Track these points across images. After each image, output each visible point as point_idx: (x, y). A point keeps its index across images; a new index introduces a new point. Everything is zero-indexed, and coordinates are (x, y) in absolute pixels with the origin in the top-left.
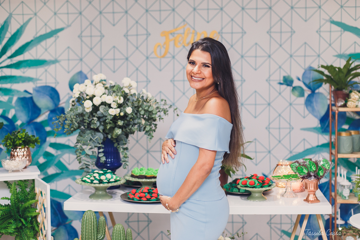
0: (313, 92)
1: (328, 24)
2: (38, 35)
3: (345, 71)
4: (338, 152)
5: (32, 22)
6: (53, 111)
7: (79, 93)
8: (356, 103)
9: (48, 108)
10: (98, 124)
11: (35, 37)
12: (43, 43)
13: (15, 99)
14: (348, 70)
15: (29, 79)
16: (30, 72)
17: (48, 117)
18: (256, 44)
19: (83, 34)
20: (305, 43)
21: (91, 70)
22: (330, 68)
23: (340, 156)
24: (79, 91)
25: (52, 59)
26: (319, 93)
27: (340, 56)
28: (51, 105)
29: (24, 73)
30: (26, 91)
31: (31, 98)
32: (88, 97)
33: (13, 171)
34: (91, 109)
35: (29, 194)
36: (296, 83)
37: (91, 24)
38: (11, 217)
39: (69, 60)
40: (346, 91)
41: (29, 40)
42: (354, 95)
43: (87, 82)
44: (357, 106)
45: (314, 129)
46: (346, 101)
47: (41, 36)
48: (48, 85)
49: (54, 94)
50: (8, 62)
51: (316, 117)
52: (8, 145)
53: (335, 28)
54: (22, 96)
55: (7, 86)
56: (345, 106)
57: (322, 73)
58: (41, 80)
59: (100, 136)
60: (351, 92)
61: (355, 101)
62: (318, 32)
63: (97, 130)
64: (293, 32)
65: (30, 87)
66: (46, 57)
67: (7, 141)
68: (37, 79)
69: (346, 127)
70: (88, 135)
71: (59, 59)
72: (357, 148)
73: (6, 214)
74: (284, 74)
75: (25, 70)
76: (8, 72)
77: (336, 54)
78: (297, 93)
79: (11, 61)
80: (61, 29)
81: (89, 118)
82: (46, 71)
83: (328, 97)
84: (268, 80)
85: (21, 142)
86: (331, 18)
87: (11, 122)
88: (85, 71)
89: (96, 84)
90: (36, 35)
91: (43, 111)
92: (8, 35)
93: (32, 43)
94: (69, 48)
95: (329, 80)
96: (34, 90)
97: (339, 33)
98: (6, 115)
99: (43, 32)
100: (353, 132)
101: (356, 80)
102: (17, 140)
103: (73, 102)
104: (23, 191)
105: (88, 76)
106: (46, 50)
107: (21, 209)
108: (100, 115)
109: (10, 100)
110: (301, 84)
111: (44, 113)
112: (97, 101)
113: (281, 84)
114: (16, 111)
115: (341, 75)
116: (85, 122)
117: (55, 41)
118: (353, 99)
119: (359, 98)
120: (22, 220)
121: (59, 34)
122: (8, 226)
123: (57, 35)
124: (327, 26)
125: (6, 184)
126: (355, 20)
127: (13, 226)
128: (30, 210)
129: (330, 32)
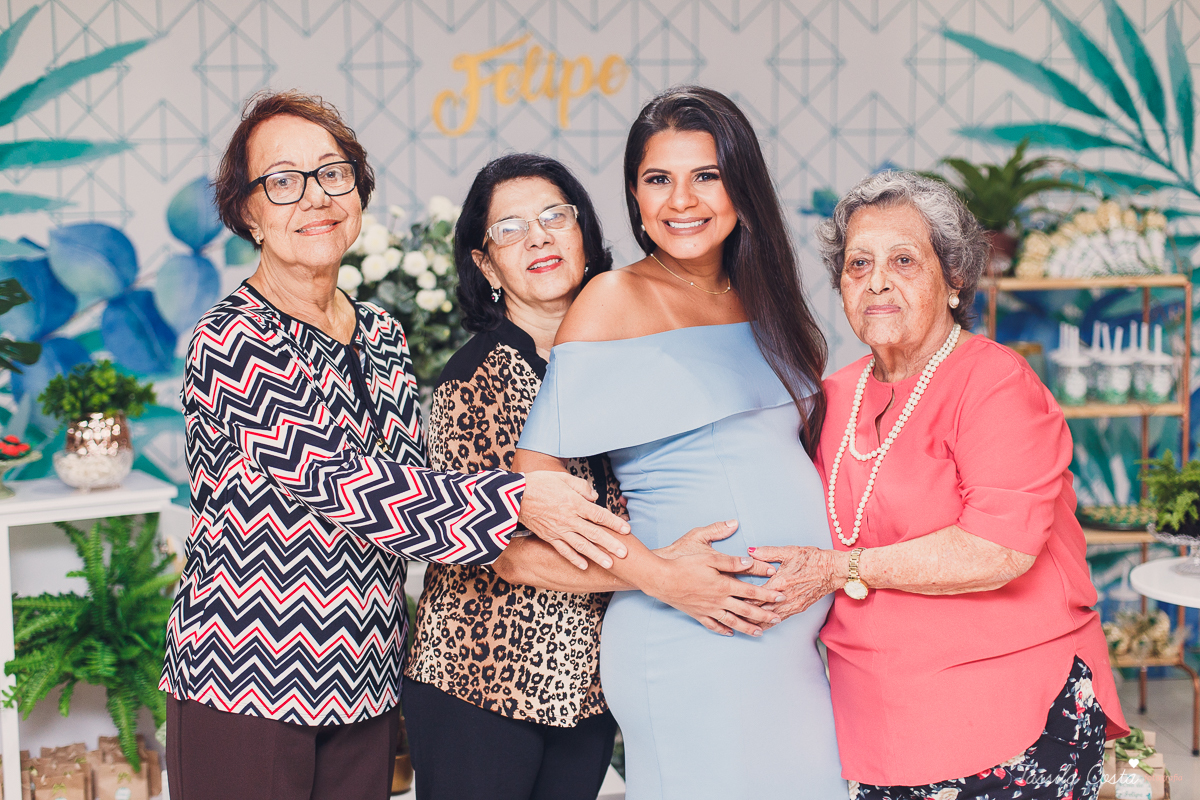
1: (937, 40)
2: (62, 62)
3: (1009, 176)
5: (40, 22)
6: (115, 303)
8: (1044, 266)
9: (99, 293)
11: (51, 69)
12: (79, 88)
15: (36, 203)
16: (36, 180)
17: (101, 320)
18: (736, 95)
19: (210, 61)
20: (874, 96)
22: (961, 165)
25: (110, 138)
27: (970, 132)
28: (109, 283)
29: (17, 182)
30: (25, 241)
31: (45, 263)
33: (95, 489)
35: (136, 558)
37: (233, 29)
38: (90, 630)
39: (164, 141)
40: (1011, 231)
41: (31, 78)
42: (1035, 245)
44: (1045, 275)
46: (1014, 261)
47: (71, 65)
48: (100, 219)
49: (117, 248)
52: (67, 407)
53: (956, 51)
54: (13, 256)
56: (1010, 273)
58: (74, 205)
60: (1026, 234)
61: (1037, 257)
62: (910, 62)
64: (839, 62)
65: (38, 227)
66: (89, 131)
67: (61, 398)
68: (62, 203)
71: (133, 138)
74: (813, 184)
75: (22, 173)
77: (956, 125)
80: (139, 45)
82: (91, 175)
85: (105, 398)
86: (943, 22)
90: (55, 60)
91: (83, 303)
93: (42, 86)
94: (162, 103)
96: (54, 235)
97: (966, 67)
99: (76, 53)
101: (1030, 202)
102: (92, 395)
106: (89, 109)
111: (86, 310)
112: (374, 270)
113: (805, 212)
115: (1000, 187)
117: (119, 81)
118: (1037, 254)
119: (1052, 251)
120: (137, 637)
121: (132, 60)
122: (90, 659)
123: (124, 63)
124: (935, 46)
125: (61, 532)
126: (1011, 29)
127: (109, 659)
128: (159, 606)
129: (943, 62)
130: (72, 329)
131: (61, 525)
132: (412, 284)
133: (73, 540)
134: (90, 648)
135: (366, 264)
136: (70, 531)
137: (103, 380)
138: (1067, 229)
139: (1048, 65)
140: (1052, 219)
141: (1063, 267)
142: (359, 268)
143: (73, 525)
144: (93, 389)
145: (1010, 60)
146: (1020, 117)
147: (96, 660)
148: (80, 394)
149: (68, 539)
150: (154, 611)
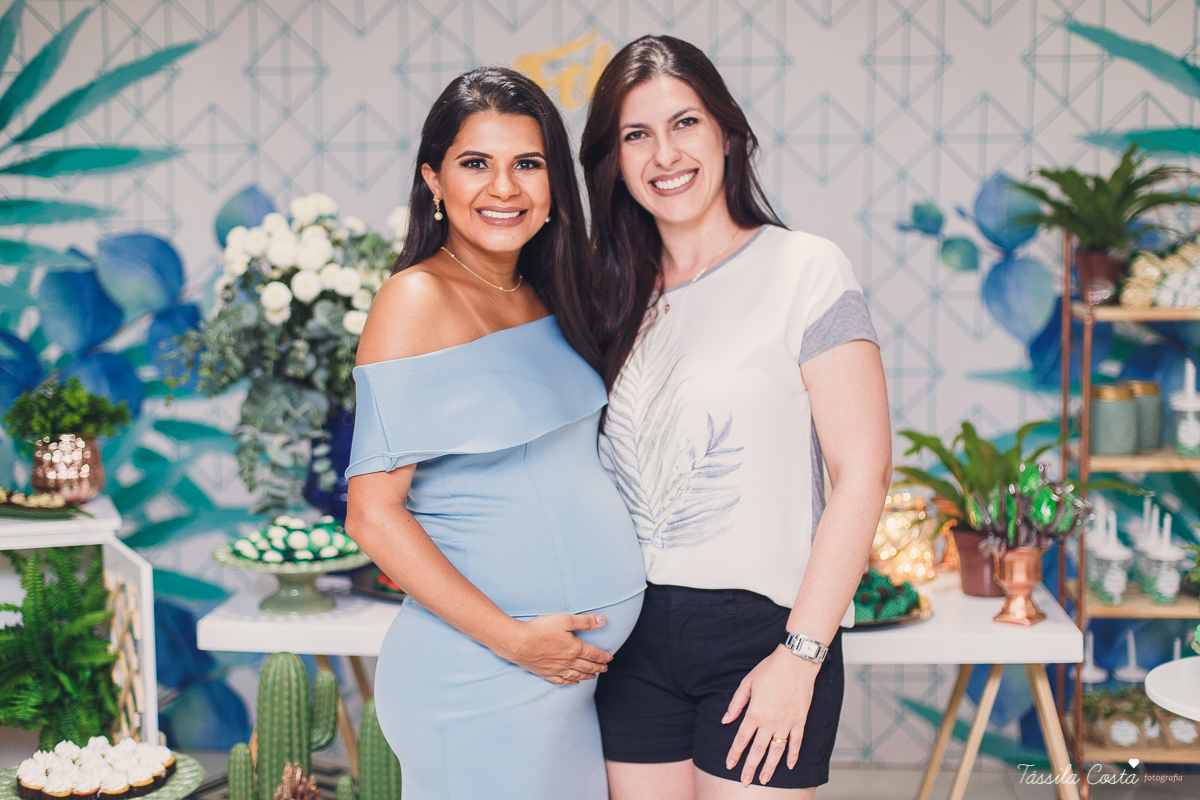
0: (1008, 254)
1: (1060, 34)
2: (113, 65)
3: (1117, 189)
4: (1091, 450)
5: (91, 24)
6: (162, 316)
7: (247, 259)
8: (1153, 294)
9: (145, 306)
10: (311, 362)
11: (103, 74)
12: (129, 93)
13: (38, 275)
14: (1127, 187)
15: (84, 212)
16: (86, 188)
17: (146, 334)
18: (826, 99)
19: (262, 63)
20: (986, 98)
21: (287, 183)
22: (1067, 178)
23: (1097, 464)
24: (245, 252)
25: (158, 144)
26: (1026, 261)
27: (1098, 139)
28: (155, 295)
29: (66, 189)
30: (74, 252)
31: (92, 275)
32: (276, 274)
34: (285, 315)
35: (83, 591)
36: (954, 227)
37: (285, 29)
38: (24, 666)
39: (213, 147)
40: (1116, 254)
41: (80, 80)
42: (1145, 268)
43: (273, 221)
44: (1154, 304)
45: (1012, 377)
46: (1119, 287)
47: (121, 69)
48: (145, 230)
49: (164, 259)
50: (15, 155)
51: (1016, 334)
53: (1082, 46)
54: (61, 267)
55: (13, 232)
56: (1115, 301)
57: (1040, 194)
58: (123, 213)
59: (315, 404)
60: (1134, 256)
61: (1146, 284)
62: (1028, 59)
63: (306, 383)
64: (945, 59)
65: (85, 237)
66: (139, 137)
67: (29, 419)
68: (110, 212)
69: (1111, 368)
70: (278, 401)
71: (183, 143)
72: (1150, 436)
73: (9, 659)
74: (913, 196)
75: (71, 180)
76: (14, 188)
77: (1081, 130)
78: (955, 258)
79: (25, 150)
80: (189, 47)
81: (279, 341)
82: (139, 184)
83: (1060, 271)
84: (864, 217)
85: (77, 419)
86: (1068, 14)
87: (28, 350)
88: (268, 184)
89: (301, 230)
90: (105, 65)
91: (130, 315)
92: (14, 67)
93: (91, 91)
94: (212, 108)
95: (1064, 217)
96: (101, 245)
97: (1094, 65)
98: (11, 327)
99: (127, 56)
100: (1138, 387)
101: (1151, 216)
102: (63, 415)
103: (227, 287)
104: (64, 584)
105: (279, 200)
106: (139, 114)
107: (58, 642)
108: (318, 334)
109: (23, 280)
110: (969, 230)
111: (132, 322)
112: (306, 288)
113: (903, 228)
114: (43, 314)
115: (1103, 201)
116: (267, 358)
117: (169, 85)
118: (1145, 279)
119: (1164, 276)
120: (64, 678)
121: (184, 63)
122: (15, 699)
123: (175, 66)
124: (1058, 41)
125: (7, 561)
126: (1149, 21)
127: (34, 699)
128: (90, 645)
129: (1067, 58)
130: (120, 343)
131: (9, 553)
132: (348, 303)
133: (19, 570)
134: (24, 687)
135: (297, 280)
136: (15, 559)
137: (75, 399)
138: (1187, 251)
139: (1191, 61)
140: (1172, 237)
141: (1176, 296)
142: (288, 284)
143: (21, 553)
144: (64, 409)
145: (1148, 57)
146: (1158, 121)
147: (20, 699)
148: (51, 414)
149: (13, 569)
150: (85, 652)
